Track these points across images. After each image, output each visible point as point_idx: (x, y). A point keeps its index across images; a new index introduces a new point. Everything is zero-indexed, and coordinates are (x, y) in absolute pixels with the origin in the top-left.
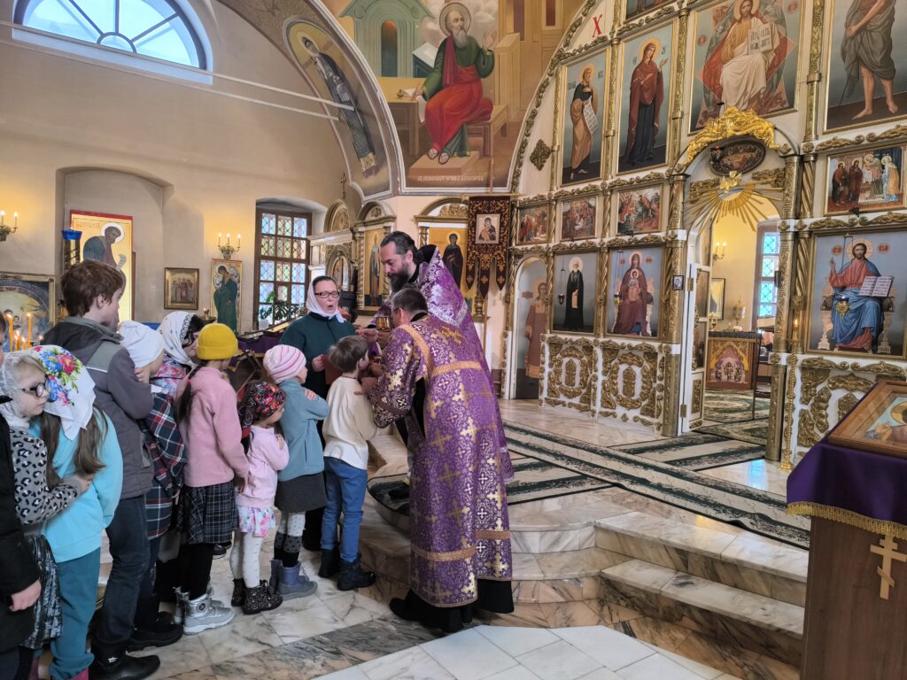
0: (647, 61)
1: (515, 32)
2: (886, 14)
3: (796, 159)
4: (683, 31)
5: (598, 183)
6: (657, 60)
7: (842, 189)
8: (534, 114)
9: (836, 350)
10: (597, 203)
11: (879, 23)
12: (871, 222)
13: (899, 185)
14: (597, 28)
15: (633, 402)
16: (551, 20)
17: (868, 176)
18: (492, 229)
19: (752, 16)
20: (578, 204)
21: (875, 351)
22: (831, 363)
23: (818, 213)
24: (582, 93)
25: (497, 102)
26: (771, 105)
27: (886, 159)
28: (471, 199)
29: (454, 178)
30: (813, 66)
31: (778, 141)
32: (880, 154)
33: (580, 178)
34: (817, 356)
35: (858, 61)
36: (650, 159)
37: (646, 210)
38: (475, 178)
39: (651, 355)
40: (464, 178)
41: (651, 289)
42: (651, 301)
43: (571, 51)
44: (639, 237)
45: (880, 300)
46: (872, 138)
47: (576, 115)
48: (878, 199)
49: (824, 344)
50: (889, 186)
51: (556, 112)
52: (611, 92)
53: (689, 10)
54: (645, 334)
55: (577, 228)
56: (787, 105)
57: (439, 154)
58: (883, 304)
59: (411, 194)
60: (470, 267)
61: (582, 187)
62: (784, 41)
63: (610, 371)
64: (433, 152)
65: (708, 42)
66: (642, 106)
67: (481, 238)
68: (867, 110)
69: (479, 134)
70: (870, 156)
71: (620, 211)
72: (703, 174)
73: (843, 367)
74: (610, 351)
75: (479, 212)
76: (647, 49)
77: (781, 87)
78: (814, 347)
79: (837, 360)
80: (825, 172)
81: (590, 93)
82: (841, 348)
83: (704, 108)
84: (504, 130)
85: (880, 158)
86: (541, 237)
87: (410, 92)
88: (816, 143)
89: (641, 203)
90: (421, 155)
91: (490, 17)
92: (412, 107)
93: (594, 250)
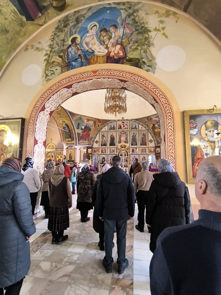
0: (112, 135)
1: (94, 127)
4: (117, 133)
6: (114, 135)
7: (133, 151)
8: (96, 137)
11: (134, 138)
14: (105, 129)
16: (98, 126)
18: (90, 151)
19: (124, 134)
20: (104, 149)
24: (103, 136)
28: (87, 147)
31: (127, 146)
33: (103, 146)
35: (133, 141)
36: (114, 145)
38: (88, 144)
40: (86, 144)
43: (102, 131)
47: (102, 138)
51: (99, 137)
52: (108, 137)
55: (103, 152)
56: (127, 143)
59: (79, 145)
60: (88, 156)
61: (104, 147)
62: (127, 137)
64: (82, 140)
65: (119, 135)
66: (112, 139)
70: (134, 148)
71: (110, 150)
72: (120, 148)
77: (127, 141)
81: (105, 136)
83: (119, 141)
84: (91, 138)
86: (97, 152)
87: (80, 132)
88: (130, 147)
91: (91, 124)
92: (80, 134)
93: (107, 154)
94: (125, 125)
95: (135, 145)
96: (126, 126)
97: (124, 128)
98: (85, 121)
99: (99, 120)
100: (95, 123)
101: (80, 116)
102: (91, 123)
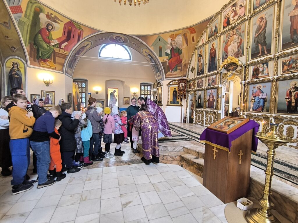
0: (213, 48)
1: (186, 44)
2: (264, 30)
3: (244, 67)
4: (220, 40)
5: (203, 75)
6: (215, 47)
7: (255, 73)
8: (191, 61)
9: (254, 111)
10: (204, 79)
11: (263, 33)
12: (261, 81)
13: (268, 71)
14: (203, 41)
15: (211, 124)
16: (193, 41)
17: (261, 70)
18: (183, 86)
19: (234, 35)
20: (200, 80)
21: (263, 112)
22: (252, 114)
23: (250, 79)
24: (200, 56)
25: (183, 59)
26: (239, 55)
27: (265, 65)
28: (179, 80)
29: (175, 76)
30: (247, 45)
31: (239, 63)
32: (263, 64)
33: (200, 74)
34: (249, 113)
35: (258, 42)
36: (214, 69)
37: (213, 80)
38: (179, 76)
39: (215, 113)
40: (177, 76)
41: (215, 98)
42: (215, 101)
43: (197, 47)
44: (212, 87)
45: (264, 99)
46: (261, 60)
47: (199, 61)
48: (263, 75)
49: (251, 110)
50: (266, 71)
51: (195, 60)
52: (206, 55)
53: (221, 35)
54: (214, 108)
55: (200, 85)
56: (242, 54)
57: (172, 71)
58: (265, 100)
59: (166, 80)
60: (179, 94)
62: (241, 40)
63: (207, 117)
64: (170, 71)
65: (225, 42)
66: (212, 57)
67: (181, 88)
68: (260, 54)
69: (180, 66)
70: (261, 65)
71: (208, 81)
72: (225, 72)
73: (255, 115)
74: (207, 112)
75: (180, 83)
76: (213, 45)
77: (241, 51)
78: (249, 110)
79: (254, 114)
80: (251, 69)
81: (202, 56)
82: (255, 111)
83: (225, 57)
84: (185, 65)
85: (263, 65)
86: (193, 87)
87: (165, 59)
88: (248, 63)
89: (212, 79)
90: (168, 72)
91: (181, 42)
92: (166, 62)
93: (203, 90)
94: (237, 8)
95: (263, 54)
96: (240, 12)
97: (236, 17)
98: (169, 40)
99: (191, 29)
100: (185, 36)
101: (157, 36)
102: (180, 39)
